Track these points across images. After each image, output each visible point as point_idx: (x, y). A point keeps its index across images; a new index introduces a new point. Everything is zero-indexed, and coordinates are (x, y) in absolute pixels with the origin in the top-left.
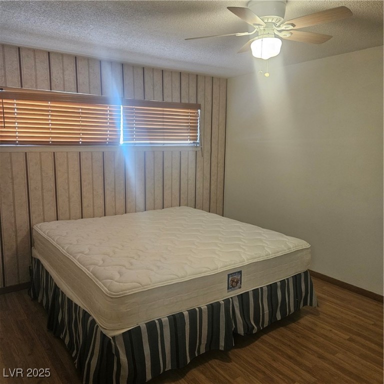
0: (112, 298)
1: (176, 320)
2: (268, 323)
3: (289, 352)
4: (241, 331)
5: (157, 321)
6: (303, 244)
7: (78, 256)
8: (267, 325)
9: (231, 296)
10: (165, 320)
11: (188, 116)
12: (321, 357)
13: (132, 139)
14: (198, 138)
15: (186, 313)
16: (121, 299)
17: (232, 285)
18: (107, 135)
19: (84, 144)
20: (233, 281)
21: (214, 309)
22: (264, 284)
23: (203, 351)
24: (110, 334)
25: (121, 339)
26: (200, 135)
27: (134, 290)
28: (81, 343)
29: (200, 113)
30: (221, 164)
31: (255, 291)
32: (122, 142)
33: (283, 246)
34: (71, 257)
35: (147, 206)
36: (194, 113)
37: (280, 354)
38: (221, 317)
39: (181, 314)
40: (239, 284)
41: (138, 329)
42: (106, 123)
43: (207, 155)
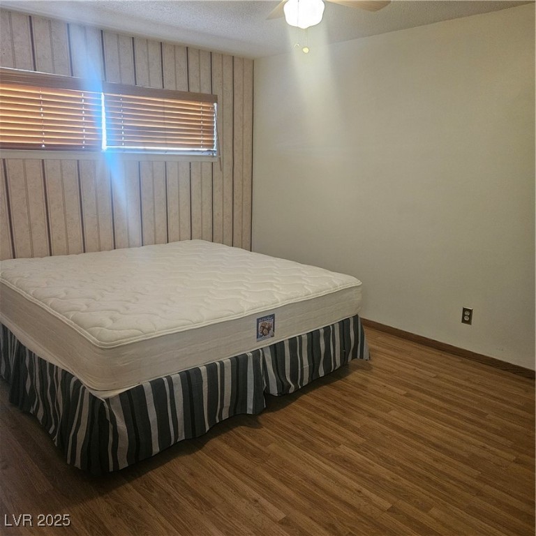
0: (102, 349)
1: (190, 378)
2: (308, 380)
3: (334, 412)
4: (274, 390)
5: (165, 379)
6: (352, 281)
7: (51, 301)
8: (306, 383)
9: (261, 347)
10: (176, 377)
11: (199, 112)
12: (372, 416)
13: (120, 143)
14: (215, 144)
15: (203, 369)
16: (115, 350)
17: (262, 332)
18: (82, 135)
19: (50, 148)
20: (264, 328)
21: (239, 363)
22: (303, 331)
23: (225, 415)
24: (102, 396)
25: (118, 401)
26: (218, 140)
27: (132, 338)
28: (61, 415)
29: (217, 108)
30: (247, 182)
31: (293, 341)
32: (104, 147)
33: (327, 283)
34: (40, 303)
35: (145, 240)
36: (209, 108)
37: (323, 415)
38: (248, 373)
39: (197, 371)
40: (271, 331)
41: (140, 389)
42: (81, 118)
43: (227, 168)
